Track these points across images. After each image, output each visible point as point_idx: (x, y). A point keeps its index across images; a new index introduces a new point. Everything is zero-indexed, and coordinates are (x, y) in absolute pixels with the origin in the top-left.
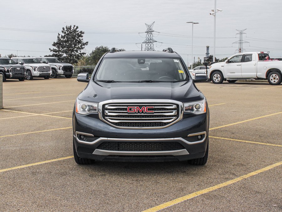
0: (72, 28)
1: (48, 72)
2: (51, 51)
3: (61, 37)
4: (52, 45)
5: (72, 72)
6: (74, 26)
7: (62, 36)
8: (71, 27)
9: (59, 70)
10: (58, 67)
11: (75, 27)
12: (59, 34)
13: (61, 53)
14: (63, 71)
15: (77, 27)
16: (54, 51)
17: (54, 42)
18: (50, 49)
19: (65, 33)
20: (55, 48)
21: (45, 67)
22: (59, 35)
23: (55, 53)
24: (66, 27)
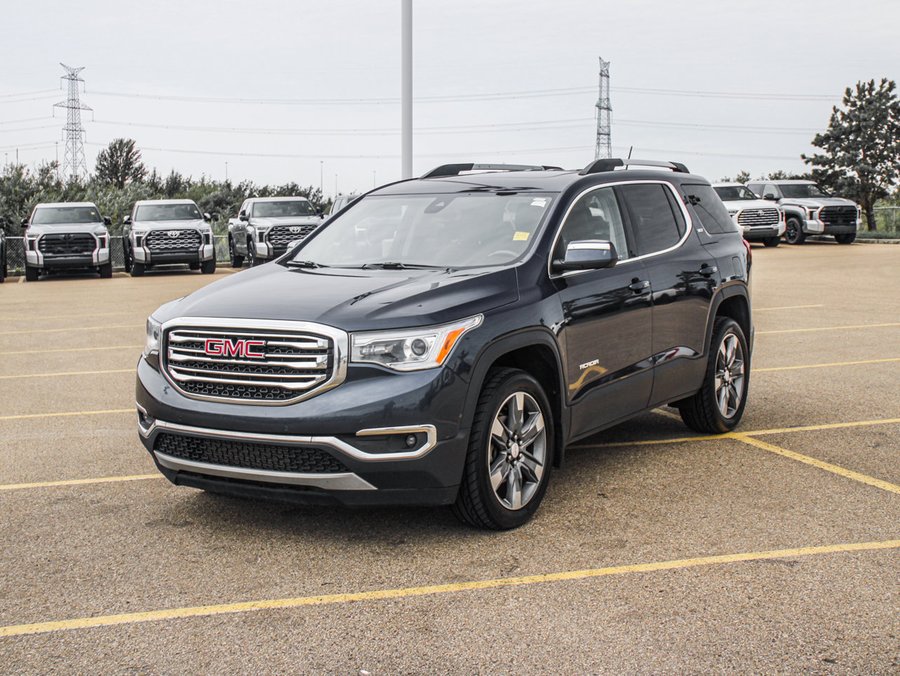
0: (877, 88)
1: (771, 226)
2: (807, 162)
3: (843, 119)
4: (813, 143)
5: (855, 225)
6: (884, 81)
7: (843, 114)
8: (872, 84)
9: (811, 218)
10: (808, 210)
11: (887, 85)
12: (834, 108)
13: (837, 168)
14: (822, 223)
15: (892, 86)
16: (817, 160)
17: (818, 135)
18: (803, 157)
19: (854, 104)
20: (822, 152)
21: (760, 212)
22: (836, 110)
23: (820, 167)
24: (858, 86)
